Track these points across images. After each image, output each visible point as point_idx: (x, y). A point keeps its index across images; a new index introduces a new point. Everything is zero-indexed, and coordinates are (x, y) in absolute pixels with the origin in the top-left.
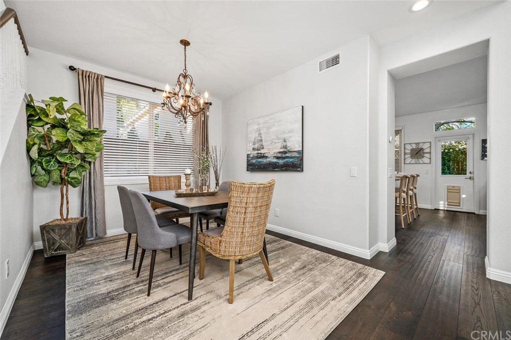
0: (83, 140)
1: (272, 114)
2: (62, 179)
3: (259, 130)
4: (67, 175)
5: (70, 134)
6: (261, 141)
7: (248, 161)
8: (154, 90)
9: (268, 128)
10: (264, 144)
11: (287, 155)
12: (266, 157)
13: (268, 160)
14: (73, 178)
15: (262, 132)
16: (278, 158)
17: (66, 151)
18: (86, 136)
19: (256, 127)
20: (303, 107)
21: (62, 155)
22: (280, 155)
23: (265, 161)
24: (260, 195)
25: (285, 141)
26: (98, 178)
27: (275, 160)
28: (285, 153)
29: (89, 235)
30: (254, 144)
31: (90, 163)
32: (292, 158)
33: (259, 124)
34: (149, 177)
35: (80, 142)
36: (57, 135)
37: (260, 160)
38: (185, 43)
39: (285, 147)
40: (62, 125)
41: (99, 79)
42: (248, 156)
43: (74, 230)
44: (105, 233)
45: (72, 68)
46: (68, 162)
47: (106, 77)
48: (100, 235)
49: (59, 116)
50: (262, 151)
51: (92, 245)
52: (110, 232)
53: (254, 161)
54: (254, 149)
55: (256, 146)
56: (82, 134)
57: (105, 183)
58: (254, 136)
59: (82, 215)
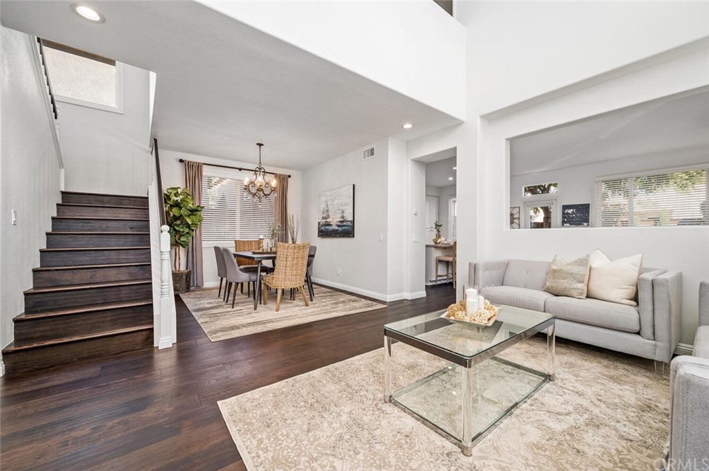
0: (190, 215)
1: (334, 189)
2: (176, 242)
3: (326, 202)
4: (179, 239)
5: (183, 212)
6: (328, 211)
7: (319, 228)
8: (240, 169)
9: (333, 200)
10: (330, 214)
11: (344, 224)
12: (331, 225)
13: (332, 227)
14: (183, 242)
15: (329, 204)
16: (339, 226)
17: (178, 222)
18: (193, 212)
19: (325, 198)
20: (354, 185)
21: (178, 225)
22: (339, 224)
23: (330, 228)
24: (296, 251)
25: (343, 212)
26: (198, 242)
27: (337, 228)
28: (342, 222)
29: (192, 285)
30: (323, 214)
31: (193, 230)
32: (347, 226)
33: (326, 196)
34: (236, 241)
35: (189, 216)
36: (175, 211)
37: (327, 227)
38: (260, 145)
39: (343, 217)
40: (177, 205)
41: (199, 167)
42: (319, 223)
43: (184, 277)
44: (203, 285)
45: (181, 161)
46: (181, 230)
47: (204, 164)
48: (199, 285)
49: (176, 199)
50: (328, 220)
51: (193, 291)
52: (207, 284)
53: (323, 228)
54: (323, 218)
55: (324, 215)
56: (190, 211)
57: (203, 246)
58: (323, 206)
59: (187, 269)
